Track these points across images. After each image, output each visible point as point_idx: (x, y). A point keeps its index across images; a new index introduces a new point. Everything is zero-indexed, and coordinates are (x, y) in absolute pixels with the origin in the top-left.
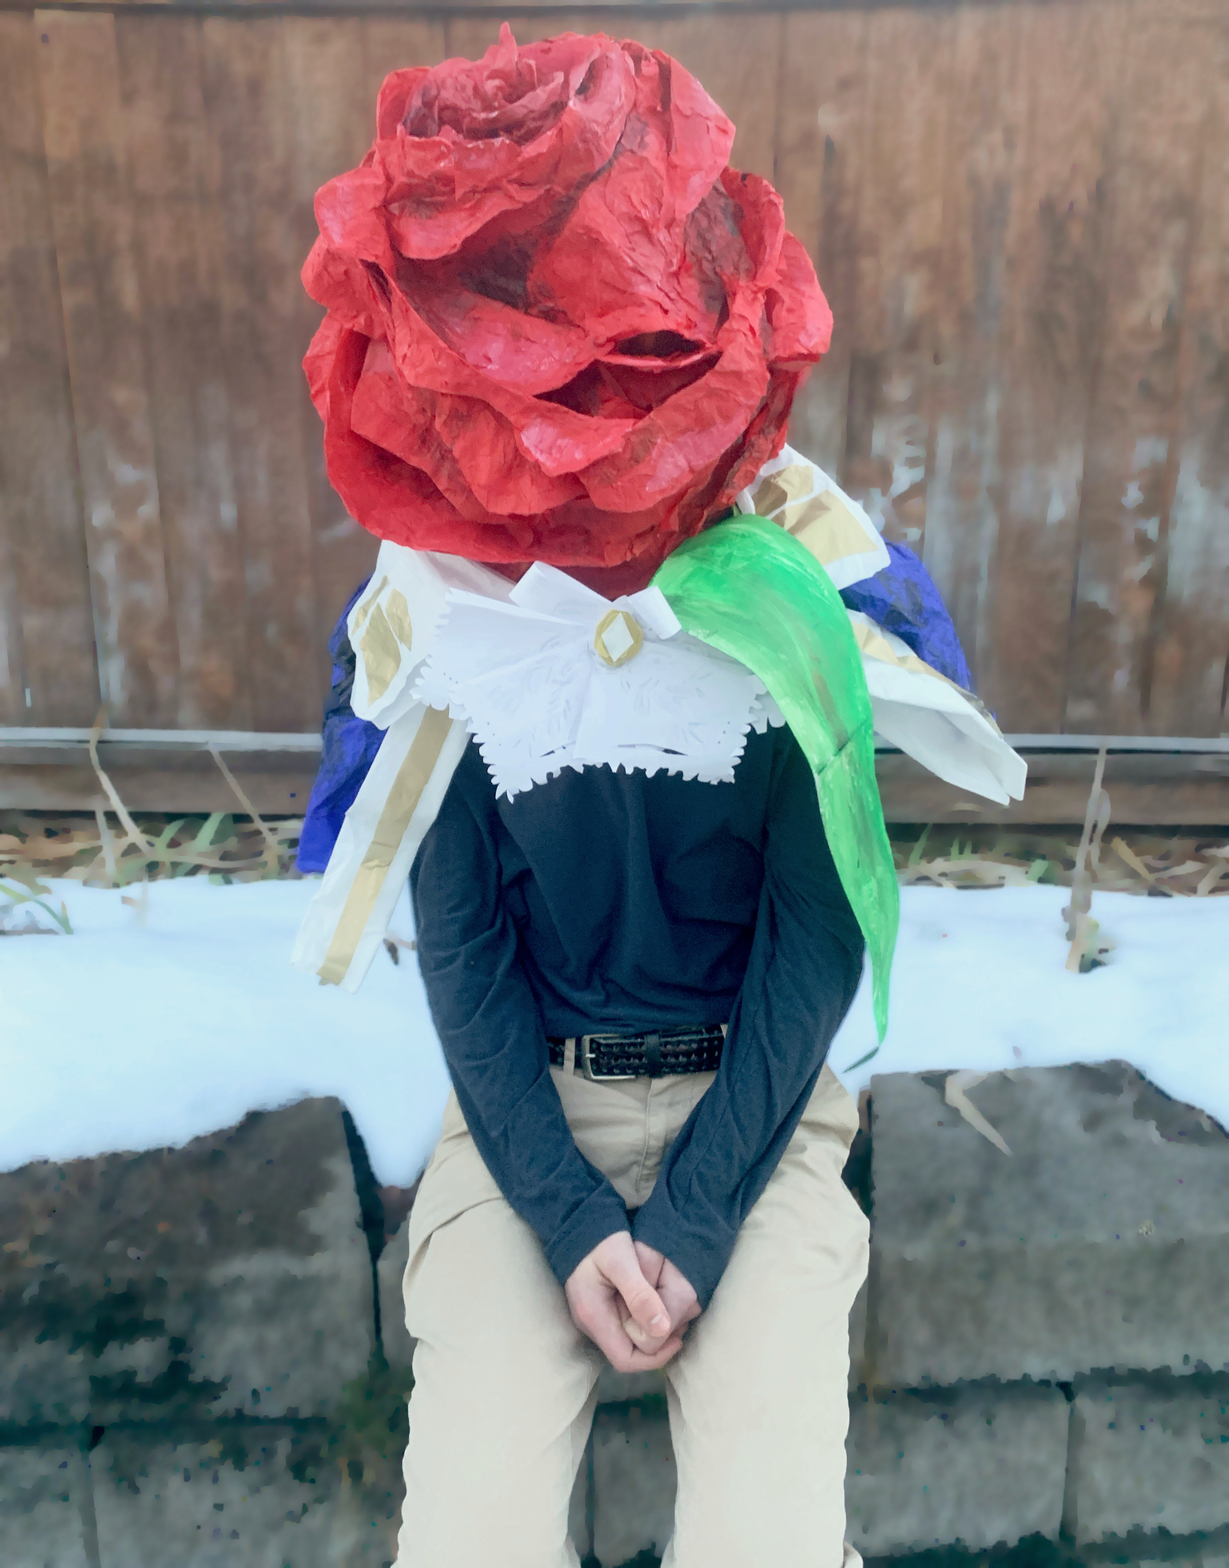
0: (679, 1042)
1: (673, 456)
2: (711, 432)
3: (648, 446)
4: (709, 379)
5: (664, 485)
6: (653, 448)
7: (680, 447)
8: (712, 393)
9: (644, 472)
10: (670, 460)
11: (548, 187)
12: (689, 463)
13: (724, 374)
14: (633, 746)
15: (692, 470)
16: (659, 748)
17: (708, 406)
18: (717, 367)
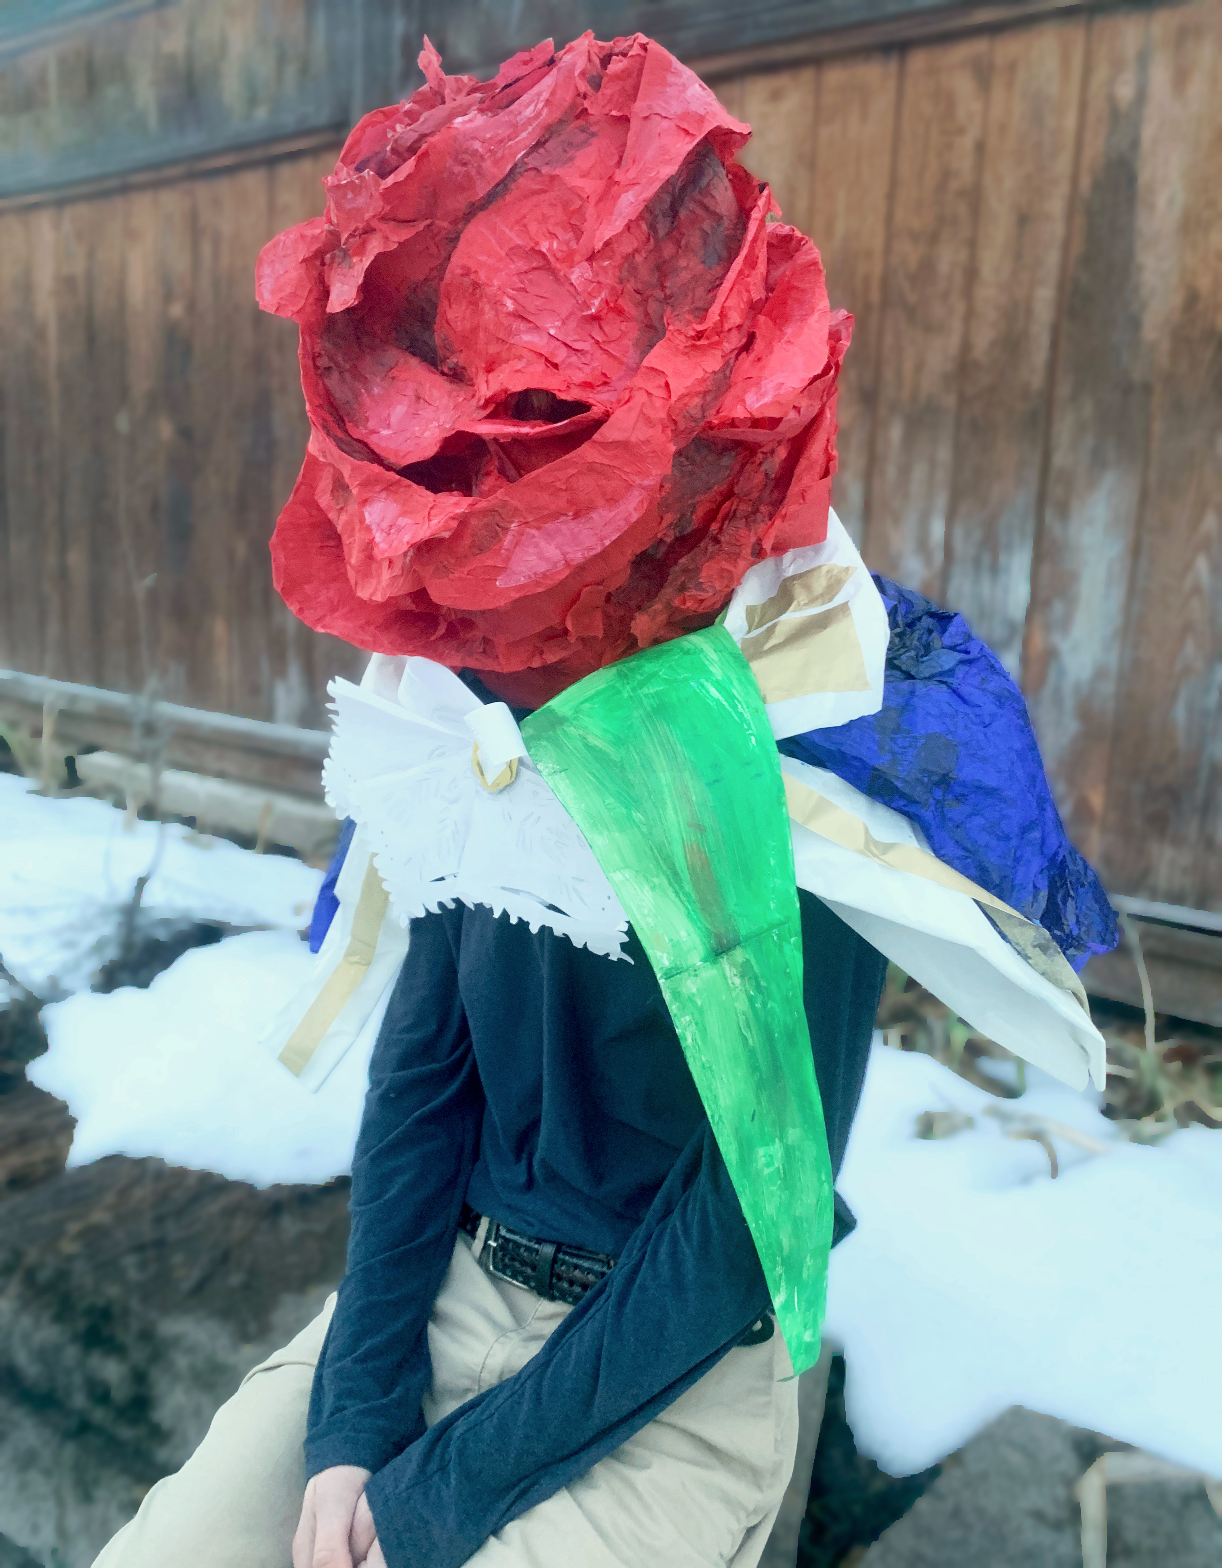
0: (576, 1267)
1: (536, 546)
2: (591, 518)
3: (496, 532)
4: (586, 452)
5: (523, 580)
6: (506, 534)
7: (550, 536)
8: (591, 468)
9: (490, 563)
10: (531, 550)
11: (428, 222)
12: (564, 554)
13: (605, 445)
14: (517, 892)
15: (567, 564)
16: (542, 903)
17: (586, 485)
18: (596, 437)
